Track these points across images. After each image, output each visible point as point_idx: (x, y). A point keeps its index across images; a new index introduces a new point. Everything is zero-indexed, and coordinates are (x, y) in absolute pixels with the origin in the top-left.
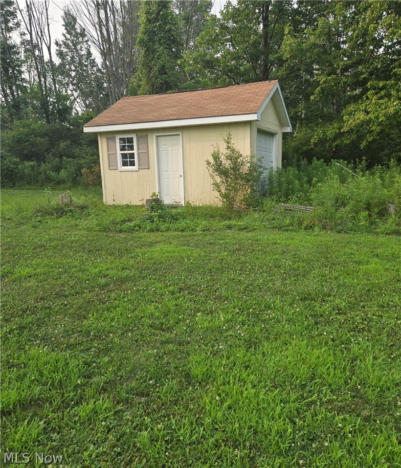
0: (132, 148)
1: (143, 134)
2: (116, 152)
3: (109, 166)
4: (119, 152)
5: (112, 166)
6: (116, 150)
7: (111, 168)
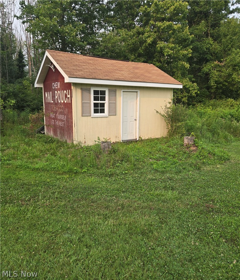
0: (103, 99)
1: (114, 89)
2: (90, 102)
3: (83, 113)
4: (93, 102)
5: (85, 113)
6: (90, 100)
7: (84, 115)
